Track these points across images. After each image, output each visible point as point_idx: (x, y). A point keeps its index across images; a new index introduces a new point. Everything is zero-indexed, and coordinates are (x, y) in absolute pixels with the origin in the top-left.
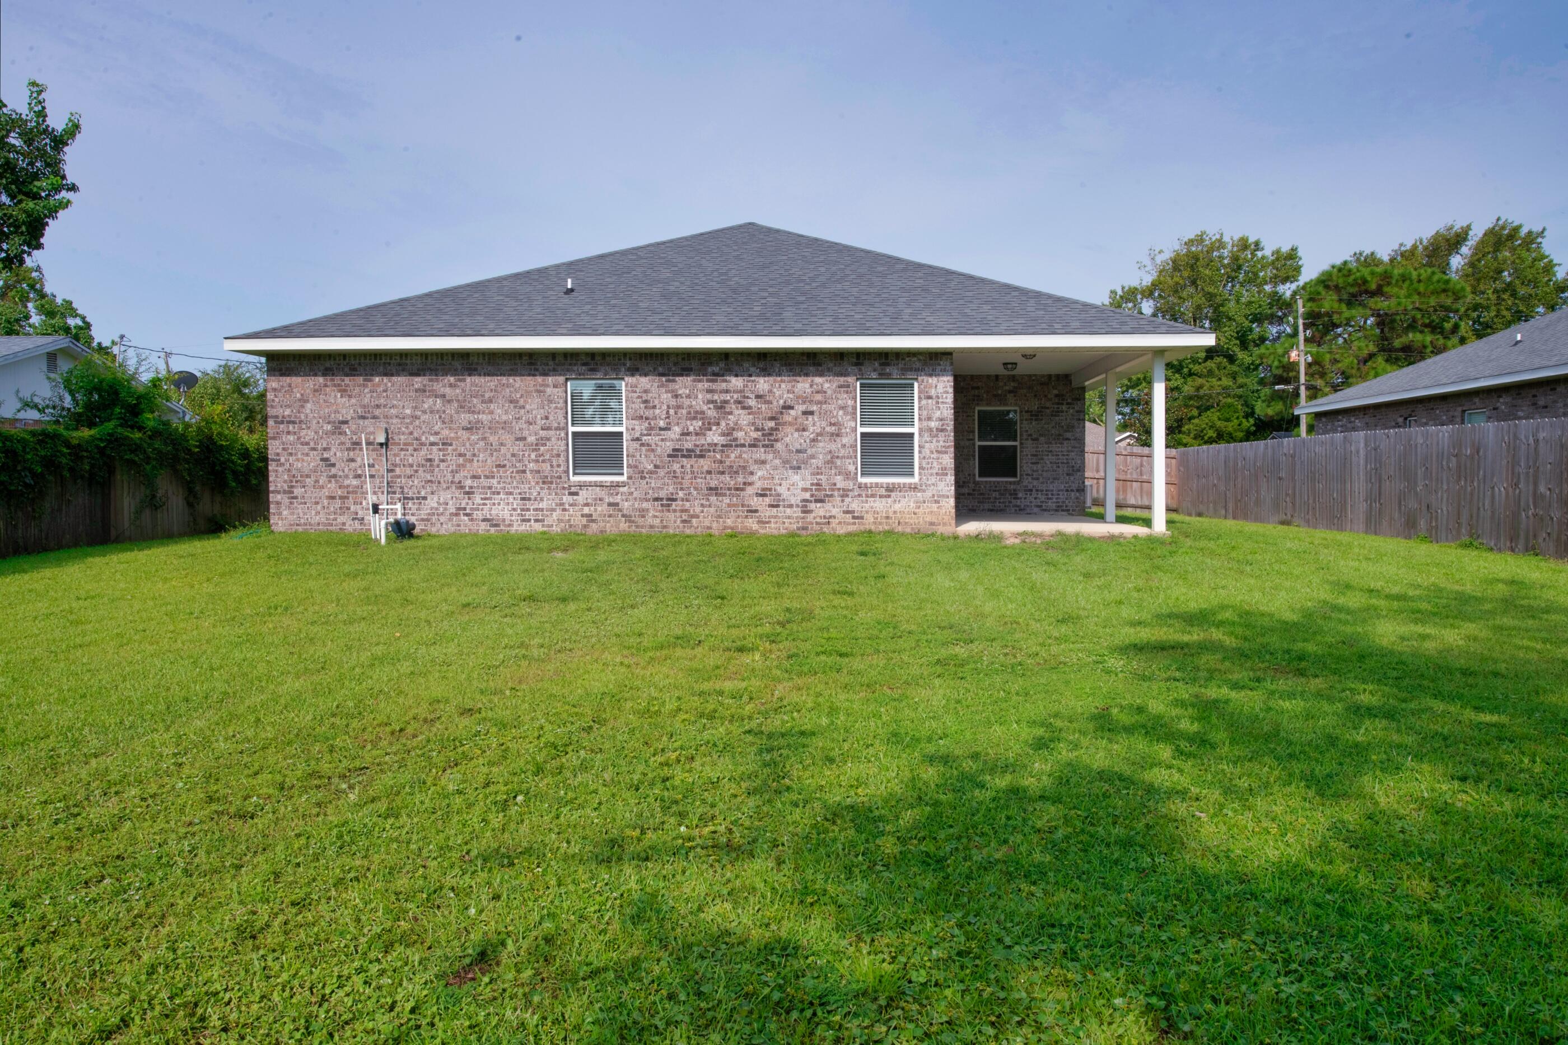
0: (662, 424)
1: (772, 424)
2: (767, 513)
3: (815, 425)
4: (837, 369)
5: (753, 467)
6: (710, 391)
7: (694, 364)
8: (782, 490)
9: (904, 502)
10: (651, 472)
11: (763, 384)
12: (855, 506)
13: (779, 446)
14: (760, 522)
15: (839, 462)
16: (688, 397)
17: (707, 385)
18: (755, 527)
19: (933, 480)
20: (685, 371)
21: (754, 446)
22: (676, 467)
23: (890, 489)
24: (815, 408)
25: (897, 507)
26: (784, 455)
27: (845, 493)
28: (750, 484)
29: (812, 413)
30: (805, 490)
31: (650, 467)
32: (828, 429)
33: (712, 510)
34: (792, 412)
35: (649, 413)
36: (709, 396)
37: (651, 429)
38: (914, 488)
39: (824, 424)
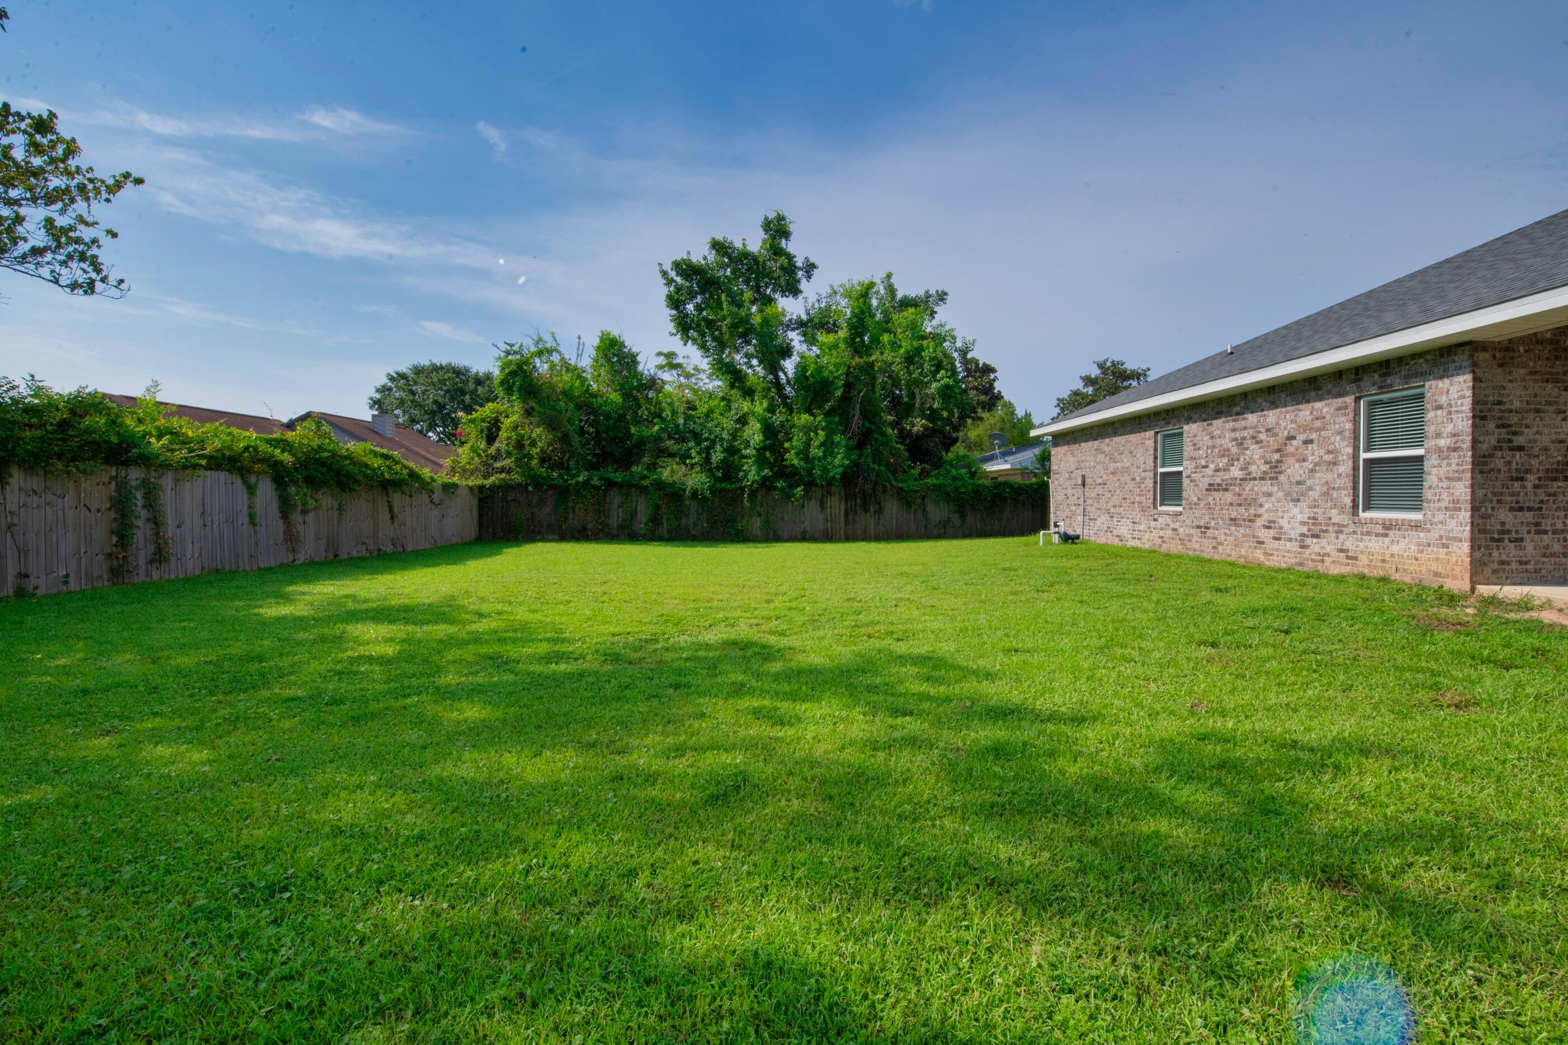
0: (1203, 463)
1: (1277, 456)
2: (1271, 545)
3: (1315, 453)
4: (1336, 390)
5: (1262, 500)
6: (1234, 430)
7: (1224, 407)
8: (1283, 522)
9: (1403, 543)
10: (1196, 504)
11: (1271, 416)
12: (1349, 544)
13: (1282, 478)
14: (1266, 554)
15: (1335, 494)
16: (1220, 437)
17: (1232, 424)
18: (1262, 558)
19: (1440, 516)
20: (1218, 415)
21: (1262, 479)
22: (1210, 499)
23: (1388, 526)
24: (1314, 436)
25: (1395, 549)
26: (1286, 486)
27: (1340, 529)
28: (1259, 516)
29: (1311, 442)
30: (1303, 523)
31: (1195, 499)
32: (1326, 458)
33: (1232, 539)
34: (1295, 443)
35: (1196, 454)
36: (1233, 434)
37: (1197, 467)
38: (1416, 526)
39: (1322, 452)
